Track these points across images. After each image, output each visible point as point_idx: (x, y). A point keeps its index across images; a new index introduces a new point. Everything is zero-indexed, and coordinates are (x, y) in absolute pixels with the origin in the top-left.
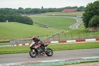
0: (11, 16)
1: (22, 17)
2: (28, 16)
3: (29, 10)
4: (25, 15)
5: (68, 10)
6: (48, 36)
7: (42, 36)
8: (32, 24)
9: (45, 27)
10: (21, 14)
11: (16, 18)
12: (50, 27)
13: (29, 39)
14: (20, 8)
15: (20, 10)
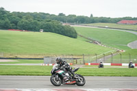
0: (47, 24)
1: (63, 27)
2: (71, 26)
3: (74, 18)
4: (67, 24)
5: (127, 22)
6: (96, 55)
7: (89, 55)
8: (75, 37)
9: (94, 42)
10: (62, 22)
11: (54, 28)
12: (100, 43)
13: (71, 57)
14: (61, 14)
15: (61, 17)
